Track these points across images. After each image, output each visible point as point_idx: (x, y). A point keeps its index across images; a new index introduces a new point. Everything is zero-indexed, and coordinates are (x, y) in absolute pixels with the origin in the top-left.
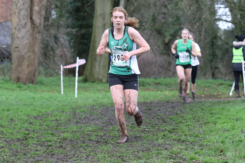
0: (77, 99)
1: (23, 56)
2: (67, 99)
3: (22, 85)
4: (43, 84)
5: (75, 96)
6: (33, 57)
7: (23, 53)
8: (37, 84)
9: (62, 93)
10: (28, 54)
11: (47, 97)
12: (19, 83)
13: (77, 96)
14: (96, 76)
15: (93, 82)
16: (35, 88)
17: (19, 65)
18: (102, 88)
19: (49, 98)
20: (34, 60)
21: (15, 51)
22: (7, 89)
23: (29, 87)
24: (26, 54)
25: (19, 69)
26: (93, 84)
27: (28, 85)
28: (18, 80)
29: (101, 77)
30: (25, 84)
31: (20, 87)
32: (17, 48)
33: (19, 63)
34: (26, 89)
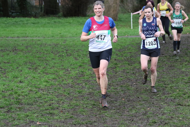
1: (111, 6)
2: (135, 33)
4: (121, 21)
6: (116, 6)
8: (118, 21)
9: (132, 28)
10: (113, 5)
11: (124, 32)
19: (125, 32)
20: (116, 8)
21: (106, 3)
24: (112, 4)
25: (109, 13)
32: (108, 1)
33: (108, 9)
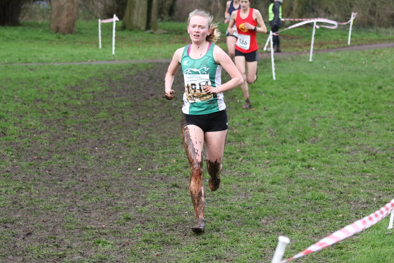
0: (114, 56)
1: (63, 6)
2: (105, 56)
3: (61, 36)
4: (81, 33)
5: (112, 52)
6: (72, 7)
7: (62, 3)
8: (76, 33)
9: (100, 46)
10: (67, 4)
11: (85, 54)
12: (58, 34)
13: (115, 52)
14: (134, 23)
15: (131, 30)
16: (74, 39)
17: (59, 15)
18: (140, 37)
19: (87, 55)
20: (73, 10)
22: (47, 40)
23: (68, 38)
24: (65, 4)
25: (58, 19)
26: (131, 33)
27: (67, 36)
28: (57, 30)
29: (139, 25)
30: (64, 34)
31: (59, 38)
33: (58, 13)
34: (65, 40)
